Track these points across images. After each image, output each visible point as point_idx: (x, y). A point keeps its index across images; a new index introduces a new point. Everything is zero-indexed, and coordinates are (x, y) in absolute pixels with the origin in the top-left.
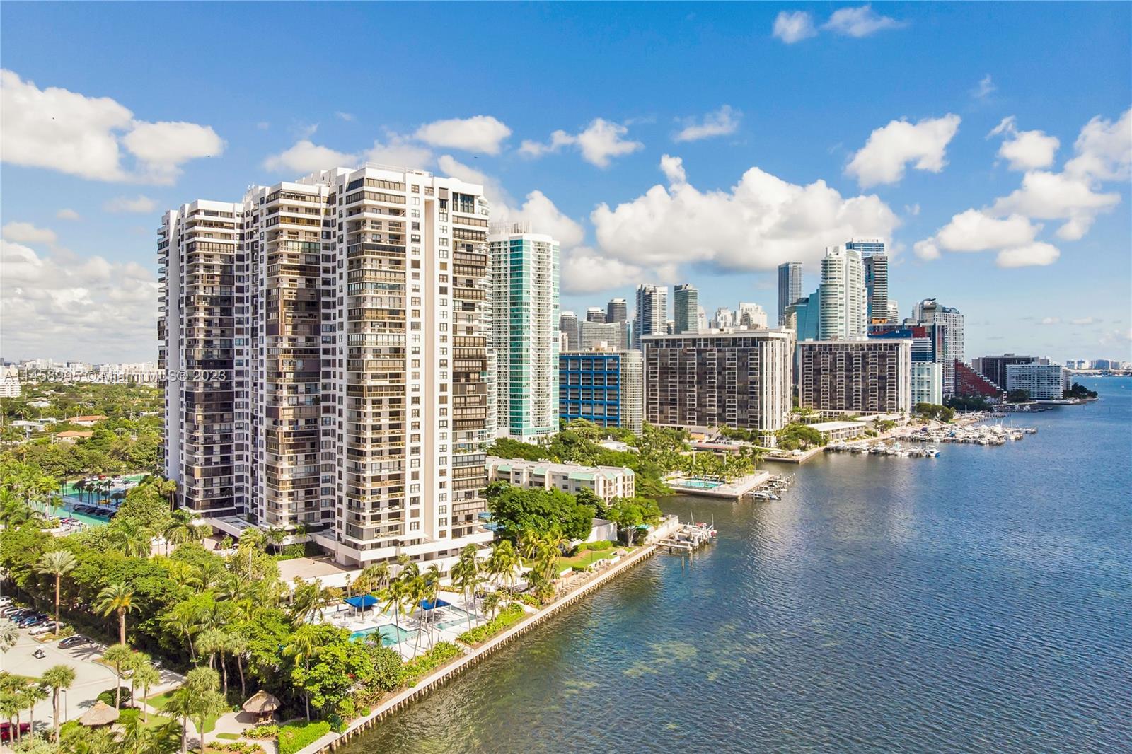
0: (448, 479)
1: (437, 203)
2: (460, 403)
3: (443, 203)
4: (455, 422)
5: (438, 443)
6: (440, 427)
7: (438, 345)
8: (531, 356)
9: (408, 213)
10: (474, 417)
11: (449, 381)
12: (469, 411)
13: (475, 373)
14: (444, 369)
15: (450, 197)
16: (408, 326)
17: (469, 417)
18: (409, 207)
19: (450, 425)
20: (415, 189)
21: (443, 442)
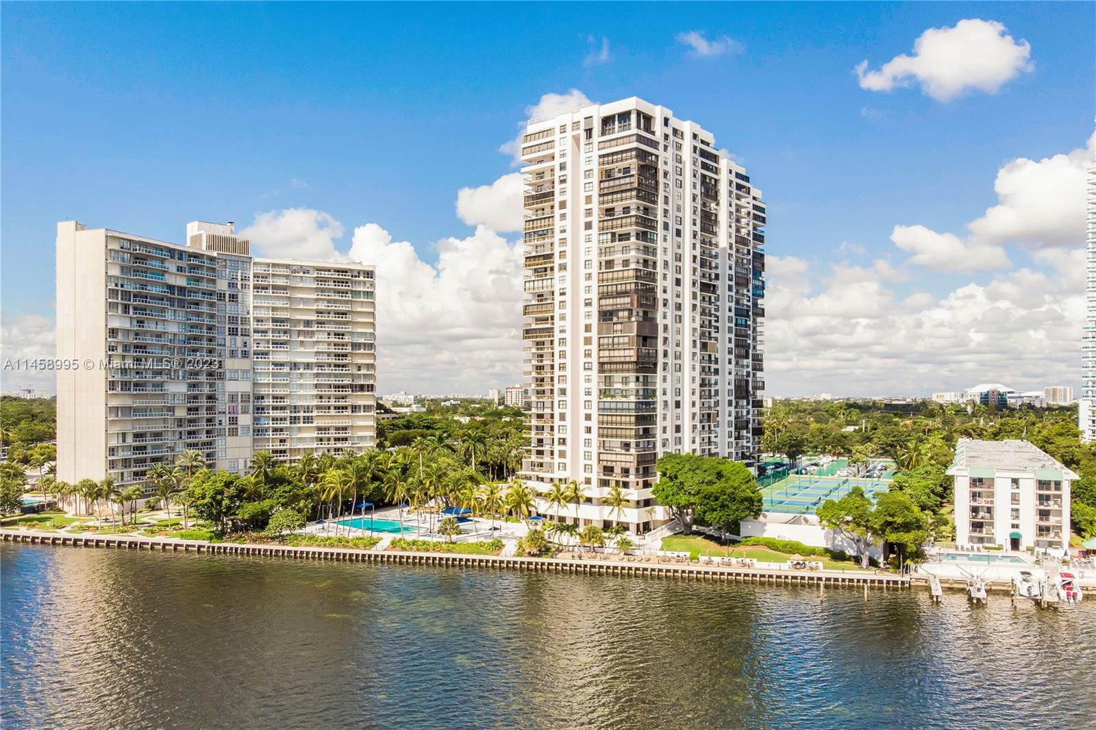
0: (594, 424)
1: (583, 135)
2: (608, 344)
3: (589, 132)
4: (601, 364)
5: (583, 386)
6: (585, 369)
7: (583, 283)
9: (557, 156)
10: (623, 359)
11: (594, 321)
12: (616, 353)
13: (623, 310)
14: (588, 309)
15: (596, 125)
16: (556, 268)
17: (618, 360)
18: (557, 150)
19: (595, 367)
20: (563, 129)
21: (588, 385)
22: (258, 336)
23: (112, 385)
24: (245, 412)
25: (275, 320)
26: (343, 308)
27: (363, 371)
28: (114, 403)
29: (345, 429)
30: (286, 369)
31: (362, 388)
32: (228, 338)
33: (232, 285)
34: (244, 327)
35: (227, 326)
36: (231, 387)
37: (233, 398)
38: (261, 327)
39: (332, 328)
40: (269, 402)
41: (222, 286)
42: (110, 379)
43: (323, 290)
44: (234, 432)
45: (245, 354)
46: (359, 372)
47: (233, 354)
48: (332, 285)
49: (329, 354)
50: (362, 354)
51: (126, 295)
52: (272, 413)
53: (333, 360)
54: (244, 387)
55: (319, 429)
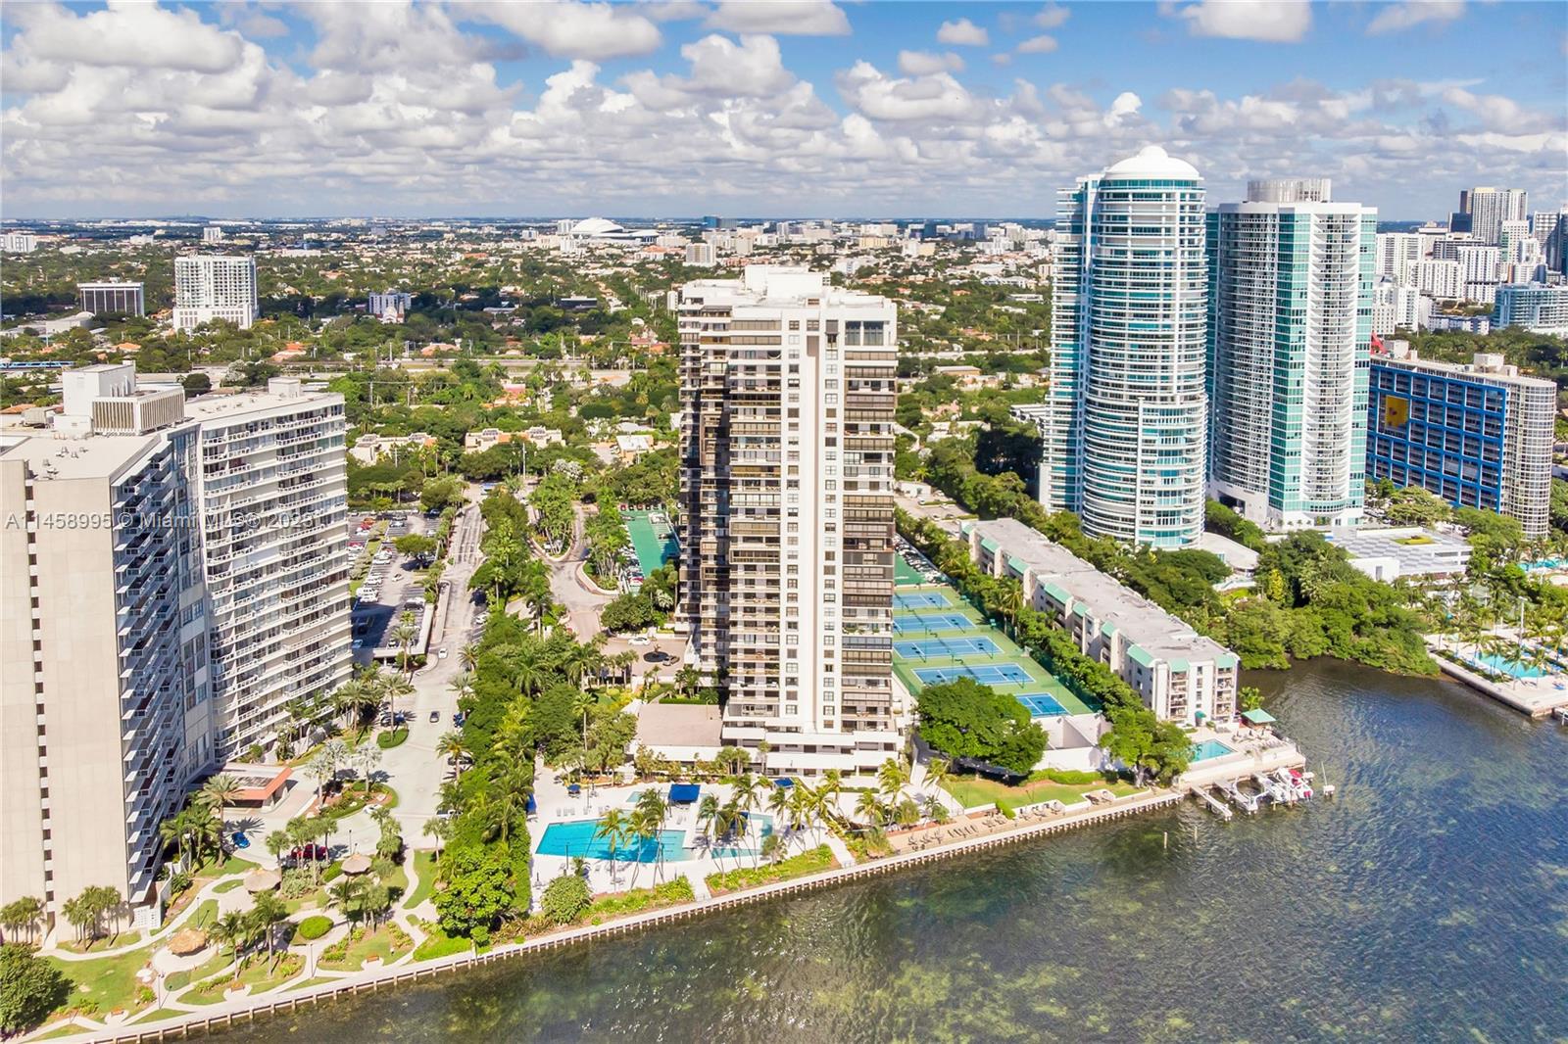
0: (837, 662)
1: (823, 339)
2: (854, 575)
3: (832, 338)
4: (846, 596)
5: (822, 620)
6: (826, 601)
7: (825, 505)
8: (1306, 392)
9: (784, 355)
10: (875, 592)
11: (839, 549)
12: (867, 585)
13: (876, 539)
14: (830, 534)
15: (842, 329)
16: (784, 484)
17: (867, 592)
18: (784, 348)
19: (839, 599)
20: (794, 326)
21: (829, 619)
24: (201, 663)
26: (310, 470)
27: (334, 553)
29: (316, 646)
30: (247, 584)
31: (334, 578)
32: (180, 560)
34: (194, 534)
35: (179, 543)
36: (186, 634)
37: (188, 650)
39: (298, 505)
40: (230, 640)
43: (286, 451)
44: (192, 702)
45: (198, 576)
46: (330, 557)
47: (186, 583)
48: (295, 441)
49: (295, 545)
52: (236, 656)
53: (300, 550)
54: (199, 627)
55: (288, 657)
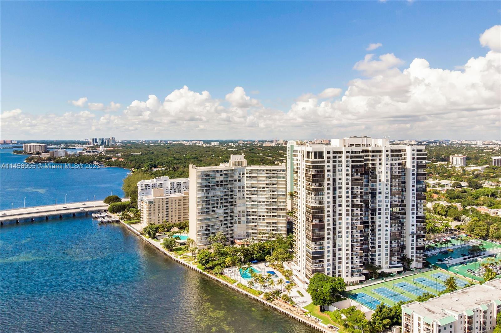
0: (305, 254)
22: (248, 192)
23: (199, 213)
24: (244, 216)
25: (252, 187)
26: (275, 182)
27: (282, 204)
28: (199, 218)
29: (276, 223)
30: (256, 203)
31: (281, 209)
32: (238, 193)
33: (239, 177)
34: (243, 189)
35: (238, 190)
36: (239, 209)
37: (240, 212)
38: (248, 189)
39: (271, 190)
40: (251, 213)
41: (236, 177)
42: (198, 211)
43: (268, 177)
44: (240, 223)
45: (244, 198)
46: (280, 204)
47: (239, 198)
48: (271, 175)
49: (270, 198)
50: (282, 198)
51: (203, 186)
52: (252, 217)
53: (271, 200)
54: (243, 208)
55: (267, 223)
